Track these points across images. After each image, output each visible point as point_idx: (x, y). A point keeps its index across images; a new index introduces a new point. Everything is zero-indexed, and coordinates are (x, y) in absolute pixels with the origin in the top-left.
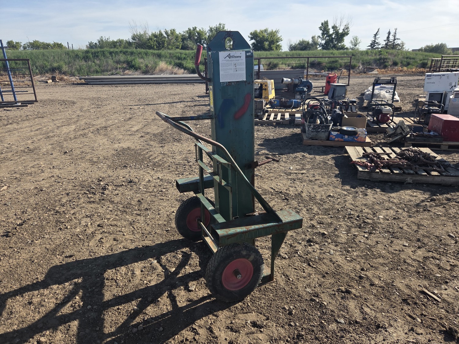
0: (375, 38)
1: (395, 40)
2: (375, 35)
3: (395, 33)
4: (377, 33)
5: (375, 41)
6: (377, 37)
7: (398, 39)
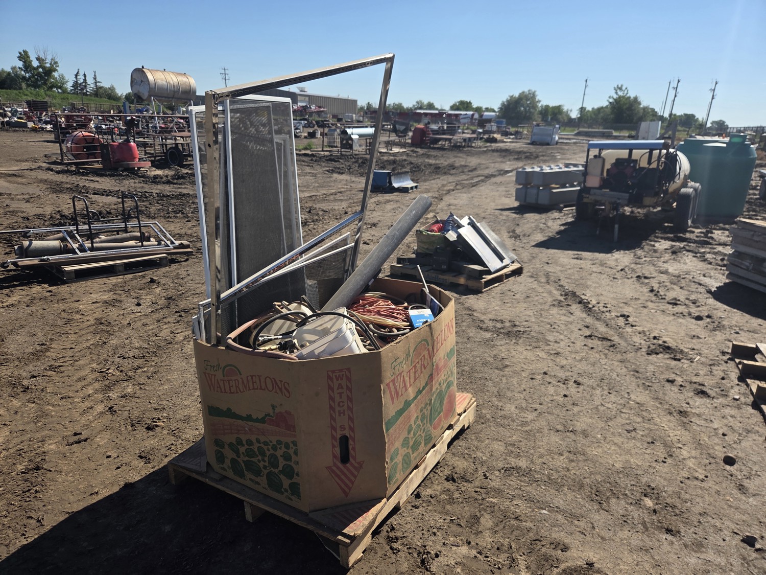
0: (76, 79)
1: (96, 83)
2: (76, 76)
3: (95, 76)
4: (78, 73)
5: (77, 82)
6: (78, 77)
7: (99, 82)
